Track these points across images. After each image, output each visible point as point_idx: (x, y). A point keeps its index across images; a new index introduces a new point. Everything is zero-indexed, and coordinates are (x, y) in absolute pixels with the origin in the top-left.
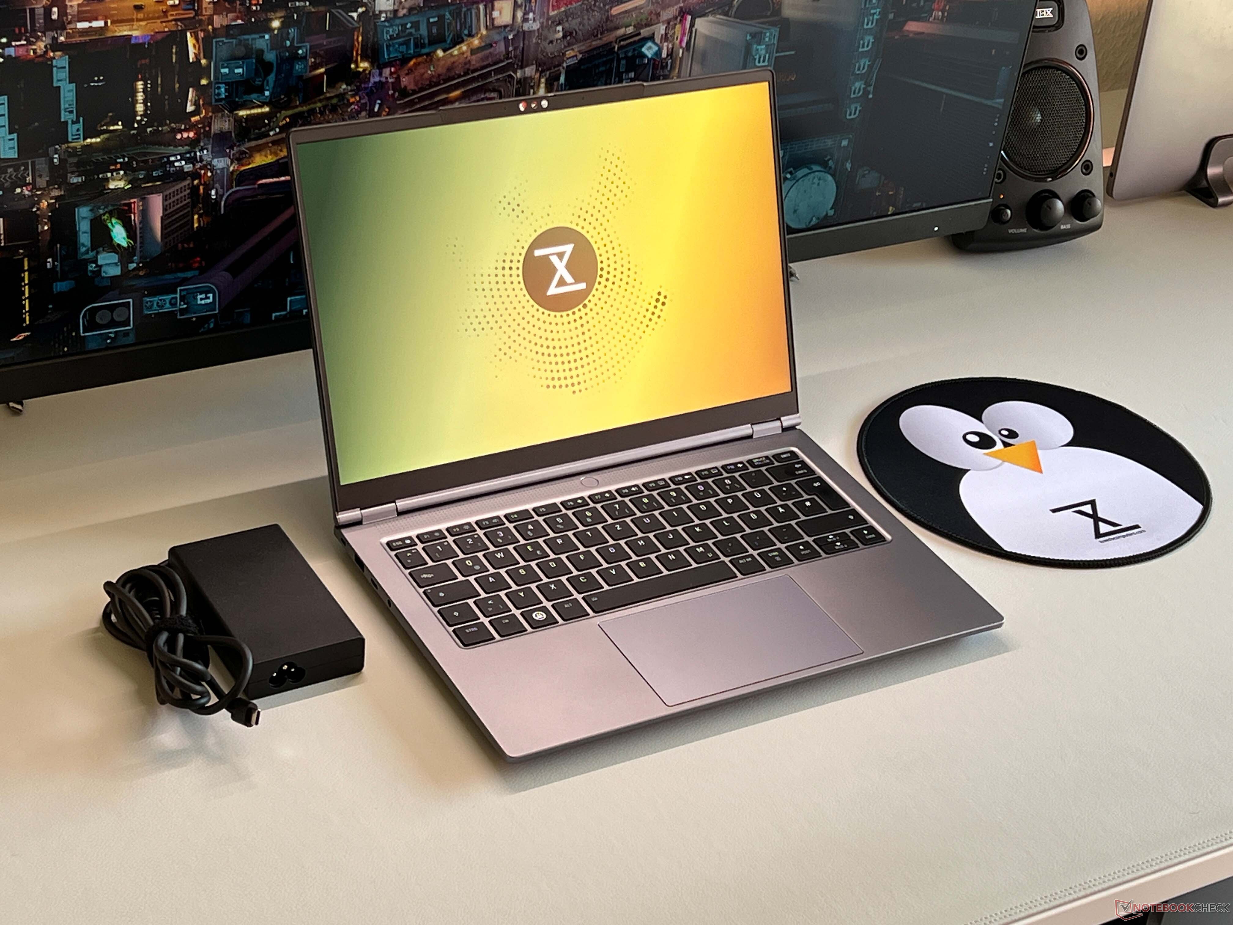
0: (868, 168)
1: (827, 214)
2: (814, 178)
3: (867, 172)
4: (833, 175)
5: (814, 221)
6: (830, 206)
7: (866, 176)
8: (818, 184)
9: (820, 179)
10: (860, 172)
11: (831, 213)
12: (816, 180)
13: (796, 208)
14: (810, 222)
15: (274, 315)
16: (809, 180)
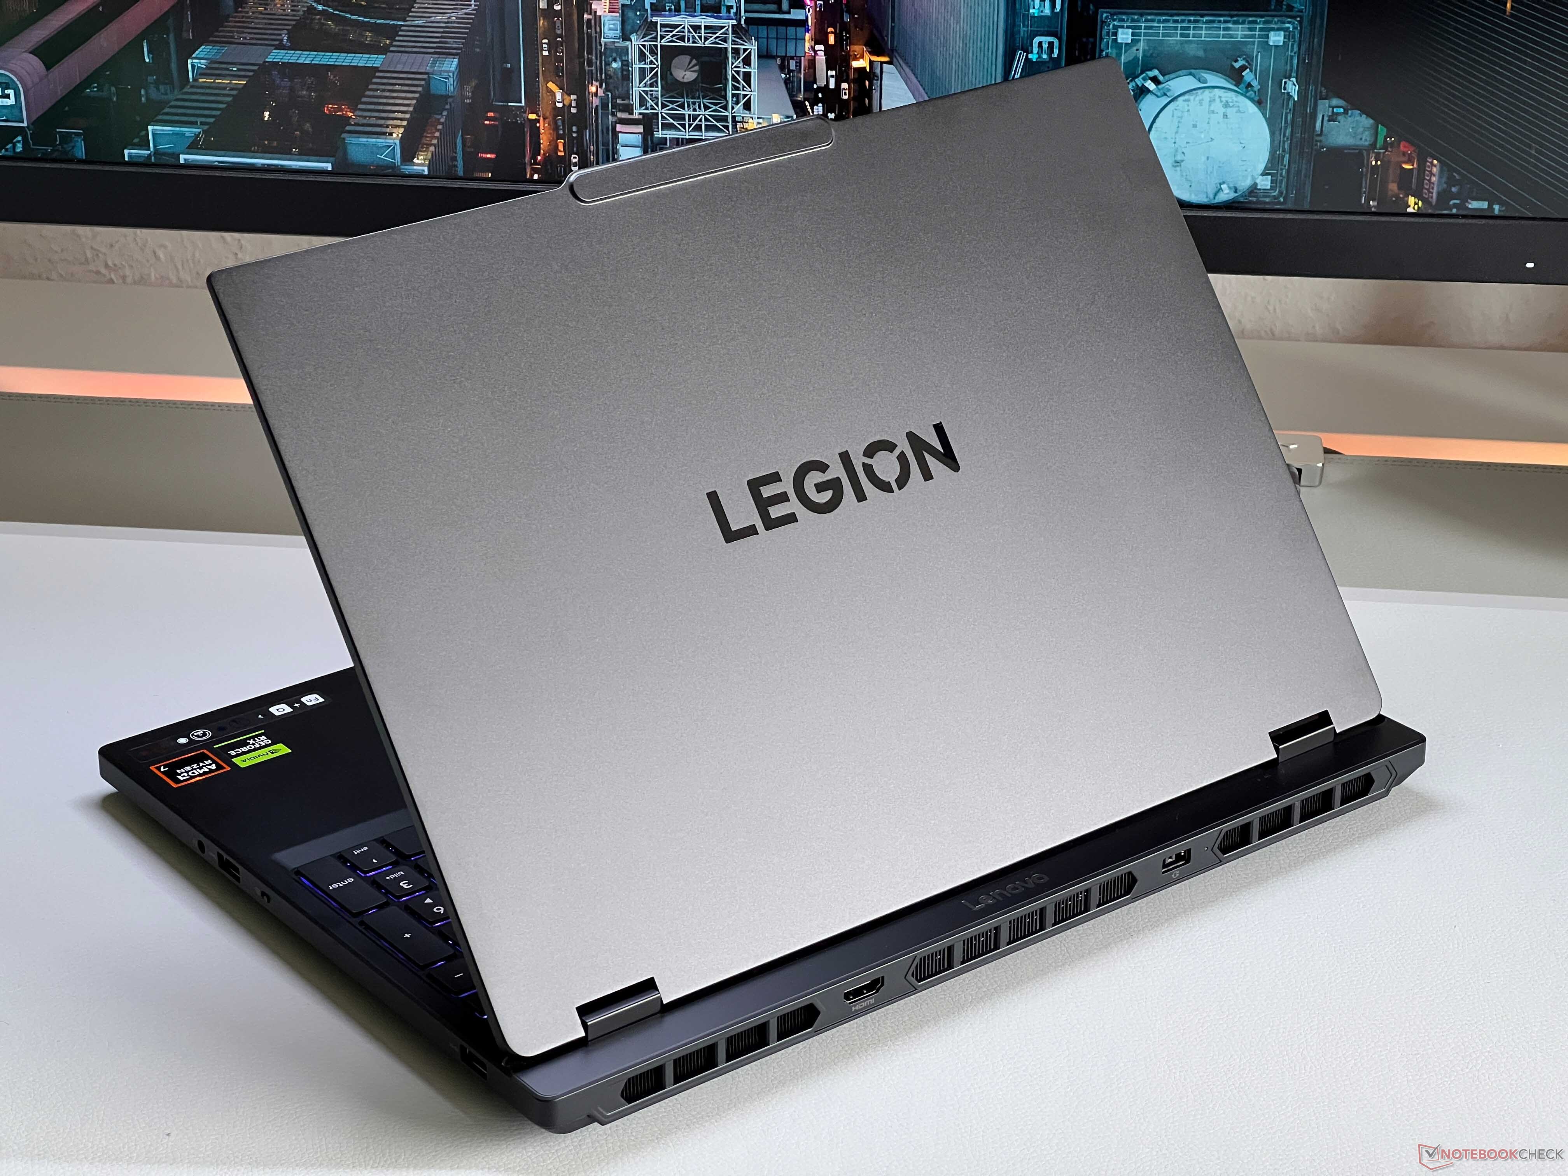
0: (1341, 102)
1: (1256, 184)
2: (1212, 101)
3: (1342, 110)
4: (1259, 103)
5: (1226, 195)
6: (1261, 167)
7: (1339, 118)
8: (1225, 116)
9: (1226, 105)
10: (1324, 108)
11: (1265, 183)
12: (1218, 106)
13: (1179, 158)
14: (1216, 195)
15: (126, 152)
16: (1201, 102)
